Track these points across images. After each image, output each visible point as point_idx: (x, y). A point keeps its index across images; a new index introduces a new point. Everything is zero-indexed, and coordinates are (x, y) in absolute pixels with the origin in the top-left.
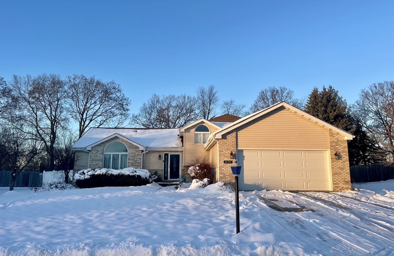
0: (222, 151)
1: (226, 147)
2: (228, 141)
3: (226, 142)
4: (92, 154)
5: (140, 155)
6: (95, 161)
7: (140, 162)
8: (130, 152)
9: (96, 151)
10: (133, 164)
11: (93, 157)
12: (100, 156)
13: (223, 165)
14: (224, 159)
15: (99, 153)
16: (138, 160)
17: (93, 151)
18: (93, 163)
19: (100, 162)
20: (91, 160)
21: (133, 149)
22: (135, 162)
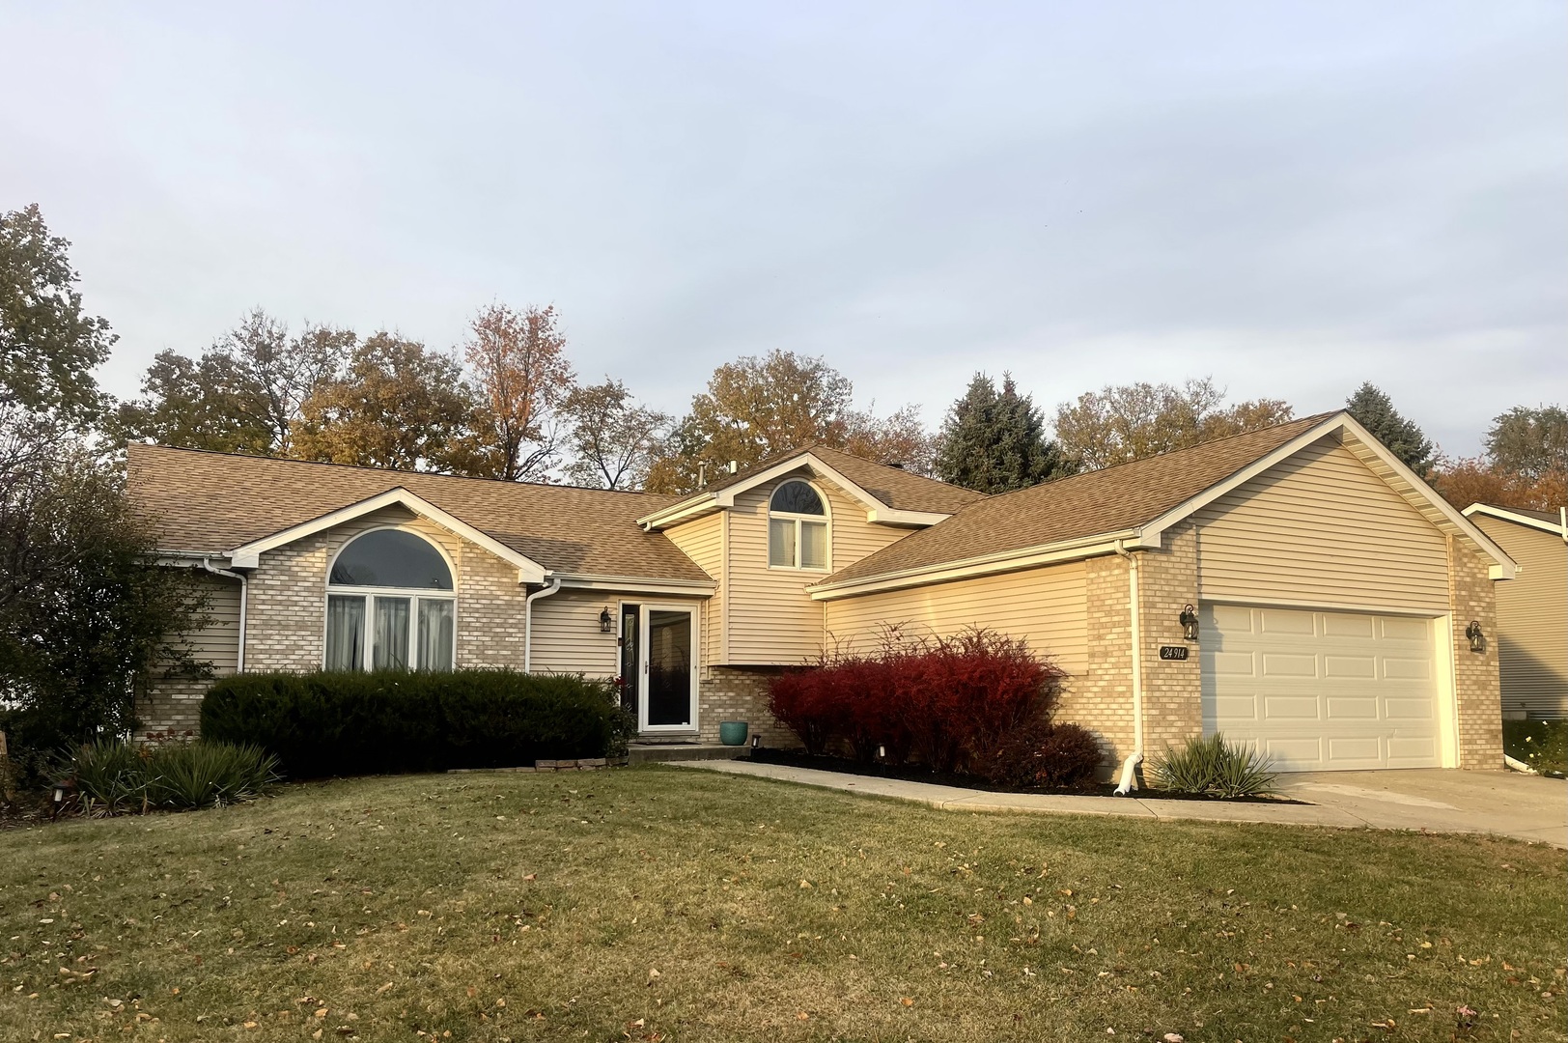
0: (1153, 605)
3: (1173, 565)
4: (261, 592)
5: (517, 608)
6: (278, 628)
7: (521, 640)
8: (468, 587)
9: (287, 578)
10: (486, 652)
11: (269, 607)
12: (305, 604)
13: (1156, 664)
14: (1159, 640)
15: (302, 589)
16: (511, 630)
17: (265, 574)
18: (269, 642)
19: (311, 638)
20: (258, 622)
21: (483, 574)
22: (494, 643)
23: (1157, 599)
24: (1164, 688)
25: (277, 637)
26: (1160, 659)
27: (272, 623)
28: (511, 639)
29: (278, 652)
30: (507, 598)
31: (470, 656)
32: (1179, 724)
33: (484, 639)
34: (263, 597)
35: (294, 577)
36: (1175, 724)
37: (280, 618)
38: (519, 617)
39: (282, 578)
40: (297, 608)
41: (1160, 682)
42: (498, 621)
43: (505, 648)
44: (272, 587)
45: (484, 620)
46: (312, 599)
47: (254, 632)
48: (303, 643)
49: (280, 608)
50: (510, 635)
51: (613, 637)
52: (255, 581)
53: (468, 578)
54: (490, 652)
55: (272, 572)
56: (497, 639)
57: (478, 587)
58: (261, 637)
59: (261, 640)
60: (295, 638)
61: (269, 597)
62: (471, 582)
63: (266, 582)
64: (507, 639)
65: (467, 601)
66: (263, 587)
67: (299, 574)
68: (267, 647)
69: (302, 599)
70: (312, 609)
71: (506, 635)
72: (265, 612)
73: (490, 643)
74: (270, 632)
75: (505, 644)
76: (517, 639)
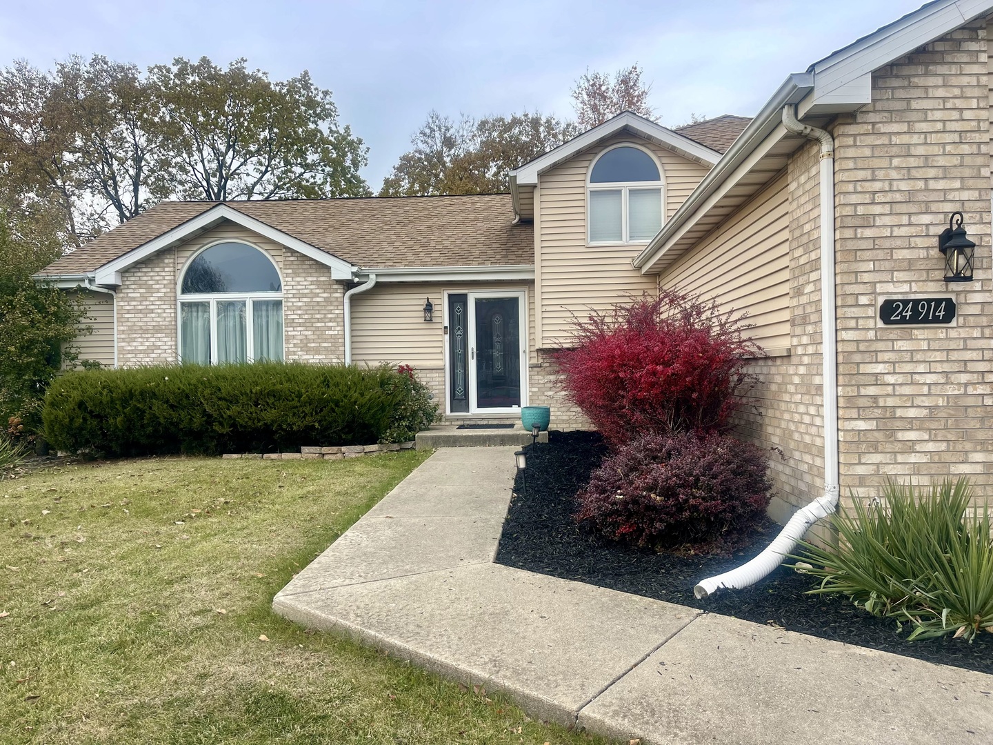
0: (868, 221)
1: (904, 186)
2: (923, 126)
3: (906, 139)
4: (126, 303)
5: (335, 303)
6: (140, 332)
7: (340, 332)
8: (291, 287)
9: (144, 291)
10: (309, 345)
11: (133, 315)
12: (159, 311)
13: (871, 335)
14: (879, 288)
15: (156, 299)
16: (330, 324)
17: (128, 288)
18: (135, 344)
19: (165, 339)
20: (125, 328)
21: (304, 275)
22: (316, 337)
23: (877, 209)
24: (891, 379)
25: (140, 340)
26: (880, 324)
27: (135, 328)
28: (331, 332)
29: (141, 352)
30: (325, 295)
31: (295, 349)
32: (930, 447)
33: (307, 333)
34: (128, 308)
35: (150, 289)
36: (918, 448)
37: (141, 324)
38: (337, 312)
39: (141, 291)
40: (153, 315)
41: (880, 368)
42: (318, 316)
43: (326, 341)
44: (134, 299)
45: (306, 316)
46: (164, 307)
47: (123, 336)
48: (159, 343)
49: (141, 315)
50: (330, 328)
51: (439, 326)
52: (121, 295)
53: (290, 279)
54: (313, 345)
55: (133, 287)
56: (318, 333)
57: (299, 287)
58: (128, 340)
59: (129, 342)
60: (153, 340)
61: (132, 307)
62: (293, 283)
63: (130, 295)
64: (327, 332)
65: (290, 300)
66: (127, 299)
67: (154, 286)
68: (133, 348)
69: (157, 307)
70: (165, 315)
71: (326, 329)
72: (130, 320)
73: (312, 337)
74: (135, 335)
75: (326, 337)
76: (336, 332)
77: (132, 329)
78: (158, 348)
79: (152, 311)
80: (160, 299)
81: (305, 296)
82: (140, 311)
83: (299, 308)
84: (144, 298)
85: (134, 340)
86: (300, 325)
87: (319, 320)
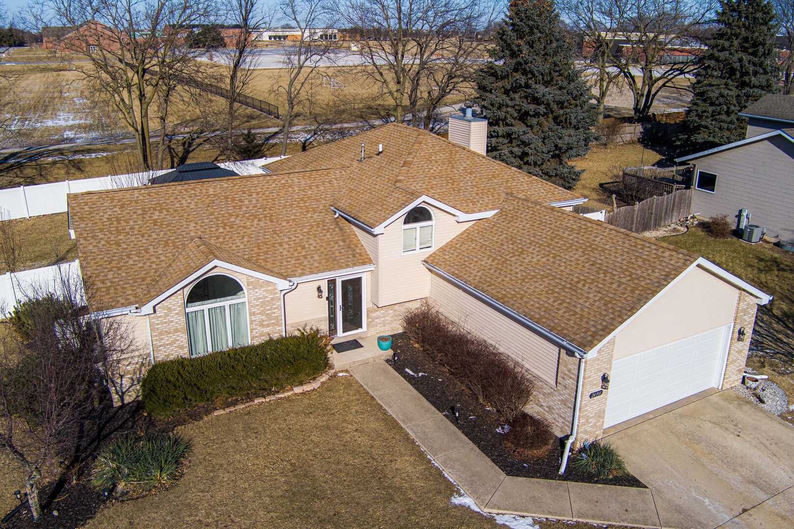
0: (590, 377)
1: (597, 367)
2: (602, 353)
3: (599, 357)
4: (156, 320)
6: (166, 334)
8: (252, 295)
10: (263, 323)
13: (587, 401)
14: (590, 391)
15: (174, 314)
16: (274, 311)
18: (163, 341)
19: (182, 335)
20: (157, 334)
21: (259, 287)
22: (267, 318)
23: (592, 374)
25: (166, 338)
26: (589, 398)
27: (163, 332)
28: (274, 315)
29: (168, 344)
33: (262, 317)
34: (157, 322)
35: (170, 310)
36: (592, 422)
40: (173, 324)
41: (588, 408)
43: (272, 319)
44: (160, 316)
45: (262, 309)
46: (179, 318)
47: (156, 338)
48: (178, 338)
49: (166, 325)
51: (324, 298)
52: (152, 316)
53: (252, 291)
54: (265, 323)
55: (159, 310)
56: (268, 316)
57: (257, 294)
59: (159, 341)
60: (174, 337)
61: (160, 322)
62: (254, 293)
63: (158, 315)
65: (252, 302)
66: (157, 317)
68: (163, 343)
69: (175, 319)
70: (179, 322)
73: (265, 319)
74: (163, 336)
77: (161, 334)
78: (178, 340)
79: (172, 322)
80: (177, 314)
81: (260, 298)
82: (165, 323)
83: (258, 305)
84: (166, 315)
85: (162, 339)
86: (258, 314)
87: (268, 310)
